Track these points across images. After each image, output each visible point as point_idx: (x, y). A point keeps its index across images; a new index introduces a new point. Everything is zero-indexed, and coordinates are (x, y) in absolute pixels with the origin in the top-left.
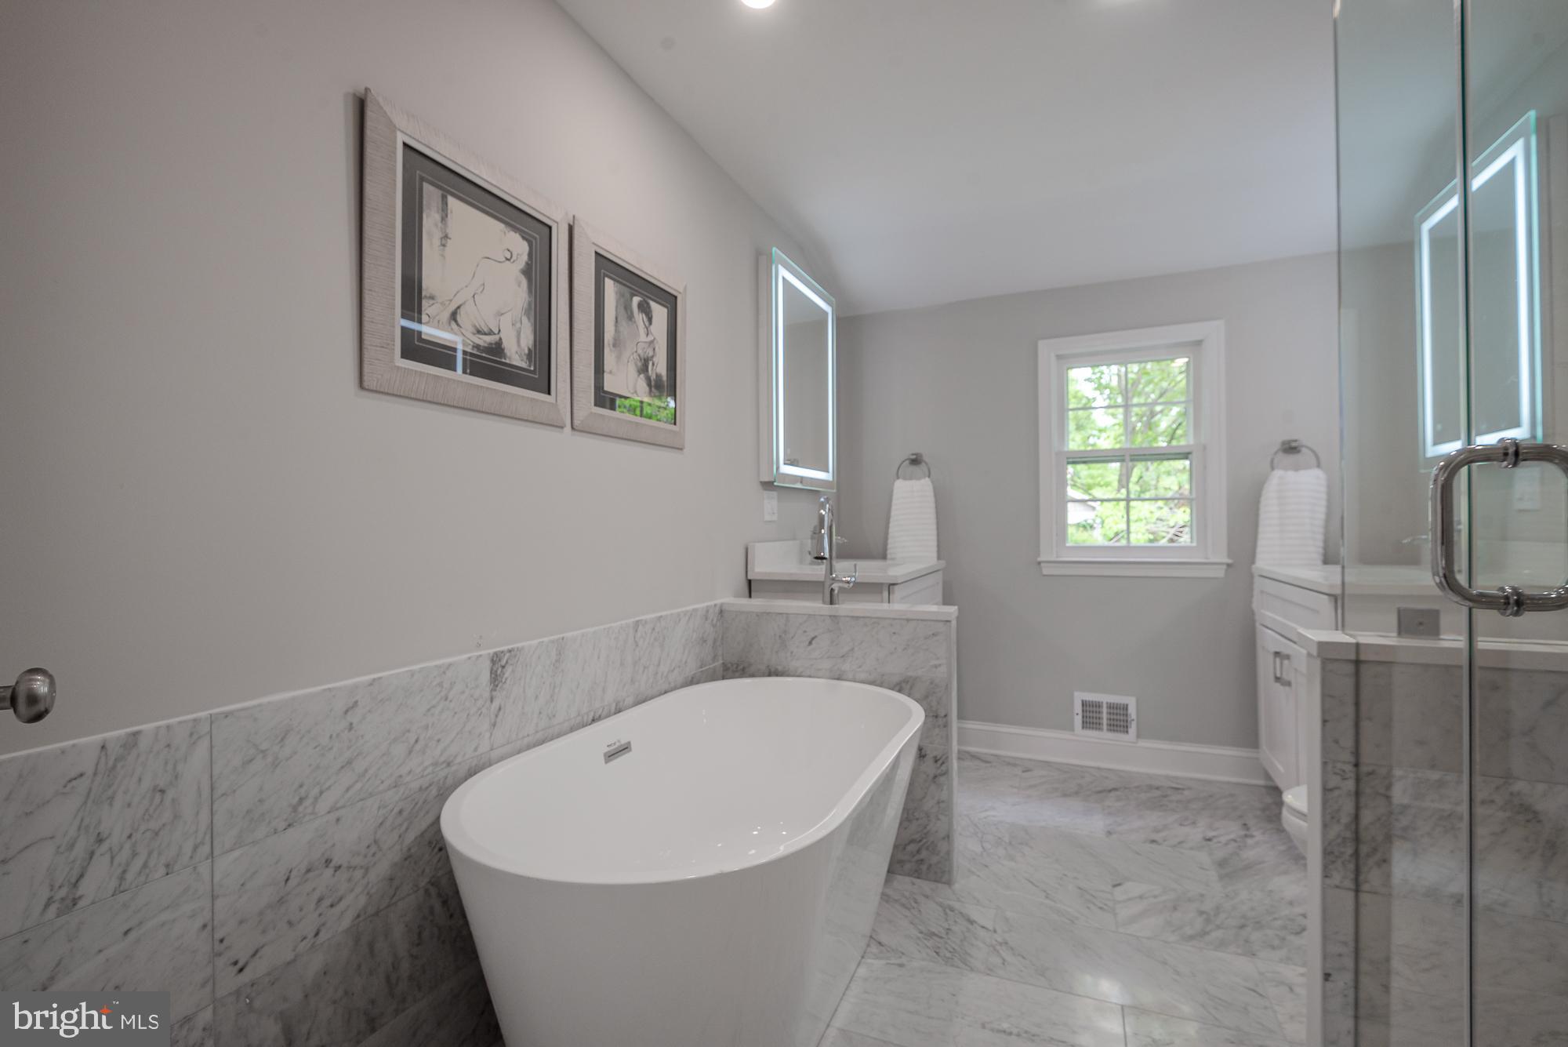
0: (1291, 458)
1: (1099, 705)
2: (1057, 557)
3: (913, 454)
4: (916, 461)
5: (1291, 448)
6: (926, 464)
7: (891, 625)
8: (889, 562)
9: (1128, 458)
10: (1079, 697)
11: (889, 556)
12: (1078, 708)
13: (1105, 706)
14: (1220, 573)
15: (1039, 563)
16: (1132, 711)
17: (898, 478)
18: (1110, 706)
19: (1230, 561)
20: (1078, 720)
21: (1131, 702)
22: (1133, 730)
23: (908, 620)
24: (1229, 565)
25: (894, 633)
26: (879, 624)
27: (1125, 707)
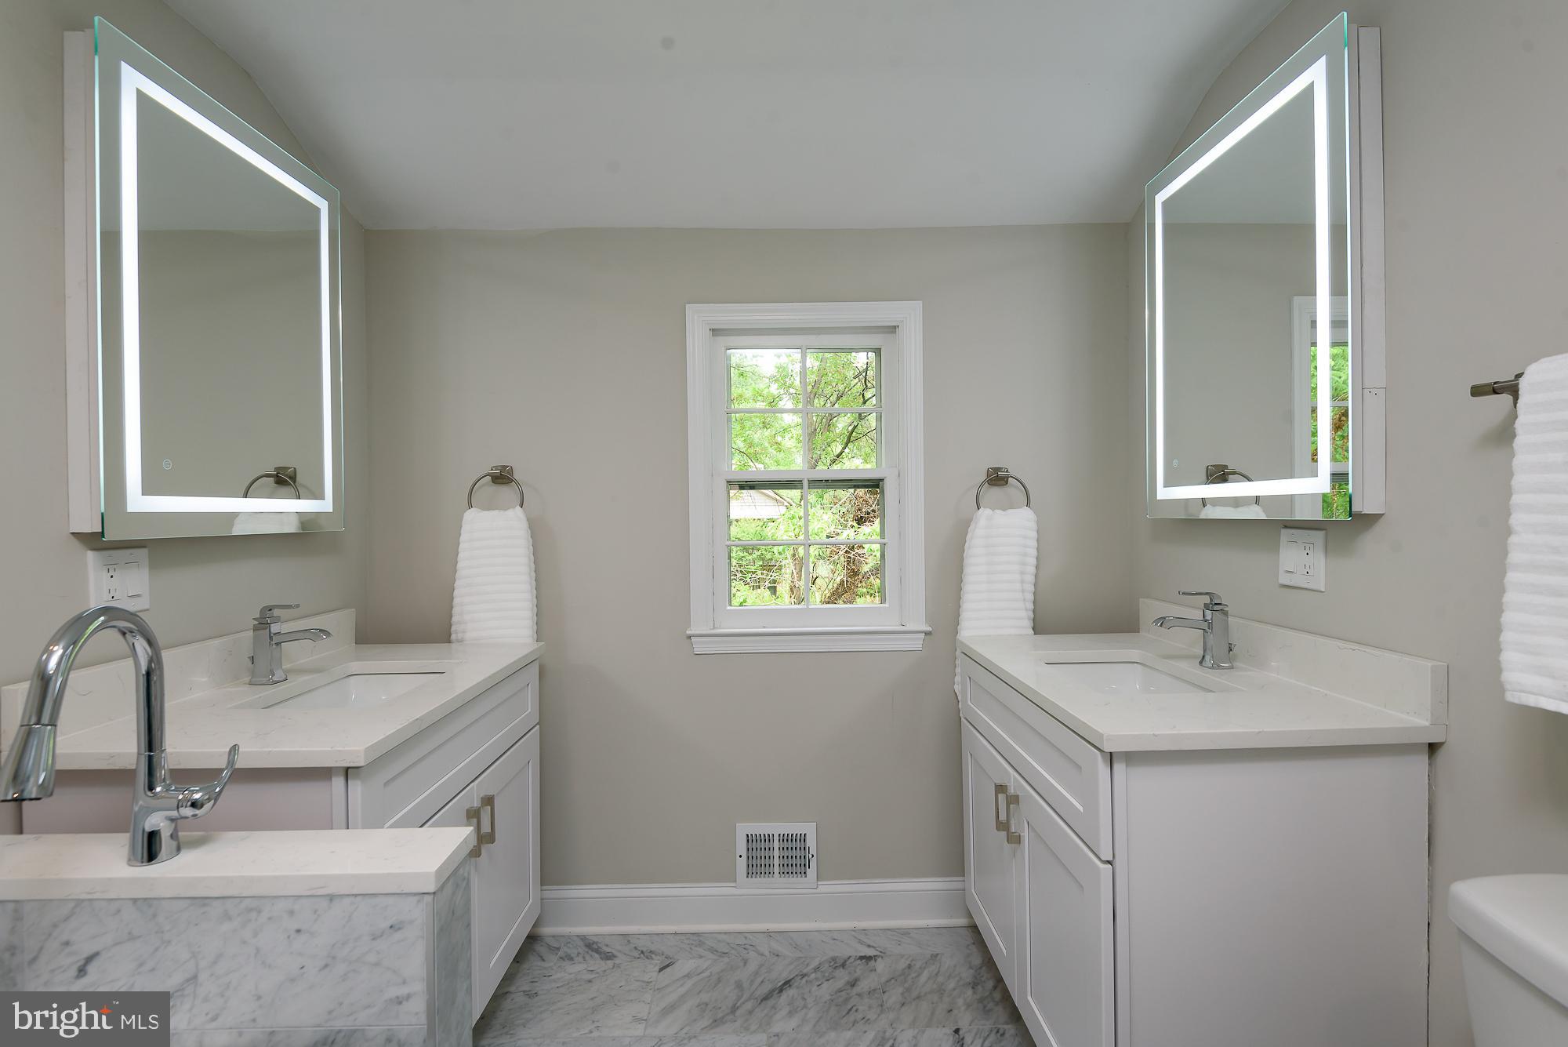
0: (996, 492)
1: (768, 838)
2: (714, 628)
3: (496, 468)
4: (502, 477)
5: (997, 478)
6: (518, 484)
7: (291, 913)
8: (453, 646)
9: (806, 484)
10: (744, 829)
11: (453, 637)
12: (741, 847)
13: (776, 838)
14: (916, 644)
15: (689, 637)
16: (811, 843)
17: (470, 506)
18: (783, 838)
19: (930, 629)
20: (742, 864)
21: (809, 829)
22: (812, 872)
23: (331, 898)
24: (927, 633)
25: (298, 931)
26: (259, 912)
27: (803, 838)
